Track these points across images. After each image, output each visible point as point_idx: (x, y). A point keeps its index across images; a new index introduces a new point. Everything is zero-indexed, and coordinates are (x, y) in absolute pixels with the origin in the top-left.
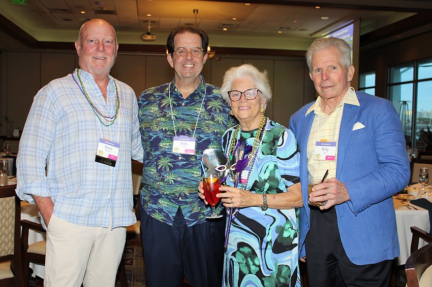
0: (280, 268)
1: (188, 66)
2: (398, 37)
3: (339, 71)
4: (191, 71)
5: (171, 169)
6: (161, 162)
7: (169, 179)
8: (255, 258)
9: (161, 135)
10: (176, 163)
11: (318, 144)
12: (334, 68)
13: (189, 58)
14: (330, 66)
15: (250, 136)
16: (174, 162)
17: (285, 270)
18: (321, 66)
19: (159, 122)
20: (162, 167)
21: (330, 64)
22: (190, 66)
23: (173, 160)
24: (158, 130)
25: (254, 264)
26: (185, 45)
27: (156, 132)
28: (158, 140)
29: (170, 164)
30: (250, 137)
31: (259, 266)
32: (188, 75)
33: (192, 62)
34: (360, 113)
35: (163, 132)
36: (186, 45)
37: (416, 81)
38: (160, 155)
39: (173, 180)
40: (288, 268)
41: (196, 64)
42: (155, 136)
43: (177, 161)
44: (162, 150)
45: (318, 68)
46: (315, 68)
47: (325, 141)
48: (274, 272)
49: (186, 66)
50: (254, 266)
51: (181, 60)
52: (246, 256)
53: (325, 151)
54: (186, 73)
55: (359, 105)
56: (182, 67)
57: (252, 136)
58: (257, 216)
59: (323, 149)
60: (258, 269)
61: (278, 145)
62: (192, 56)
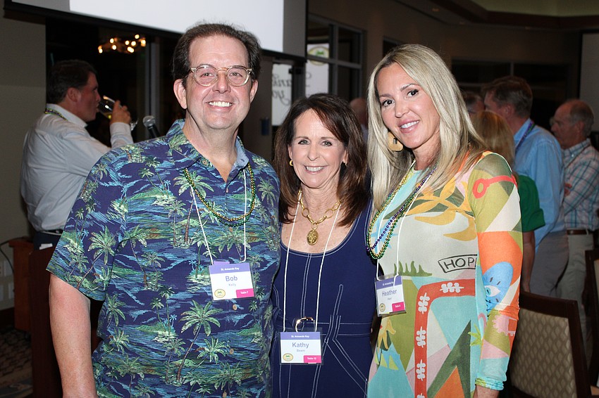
1: (219, 104)
4: (225, 116)
5: (215, 330)
6: (193, 314)
7: (208, 354)
9: (193, 258)
10: (228, 319)
13: (222, 87)
16: (224, 315)
19: (188, 227)
20: (194, 325)
22: (224, 104)
23: (220, 311)
24: (186, 246)
26: (213, 61)
27: (183, 251)
28: (186, 268)
29: (215, 320)
32: (219, 123)
33: (227, 97)
35: (196, 252)
36: (215, 60)
38: (190, 300)
39: (218, 353)
41: (236, 102)
42: (180, 261)
43: (229, 314)
44: (195, 289)
49: (215, 104)
51: (204, 91)
54: (215, 120)
56: (206, 106)
62: (227, 82)
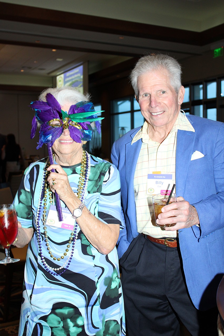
0: (107, 325)
2: (118, 76)
3: (169, 94)
8: (78, 317)
11: (150, 176)
12: (164, 92)
14: (159, 91)
15: (72, 172)
17: (112, 326)
18: (148, 90)
21: (160, 88)
25: (76, 325)
30: (72, 174)
31: (83, 327)
34: (197, 140)
37: (132, 111)
40: (116, 323)
45: (145, 92)
46: (142, 93)
47: (159, 173)
48: (100, 331)
50: (75, 328)
52: (64, 318)
53: (160, 185)
55: (194, 131)
57: (74, 172)
58: (85, 269)
59: (157, 183)
60: (80, 330)
61: (104, 180)
